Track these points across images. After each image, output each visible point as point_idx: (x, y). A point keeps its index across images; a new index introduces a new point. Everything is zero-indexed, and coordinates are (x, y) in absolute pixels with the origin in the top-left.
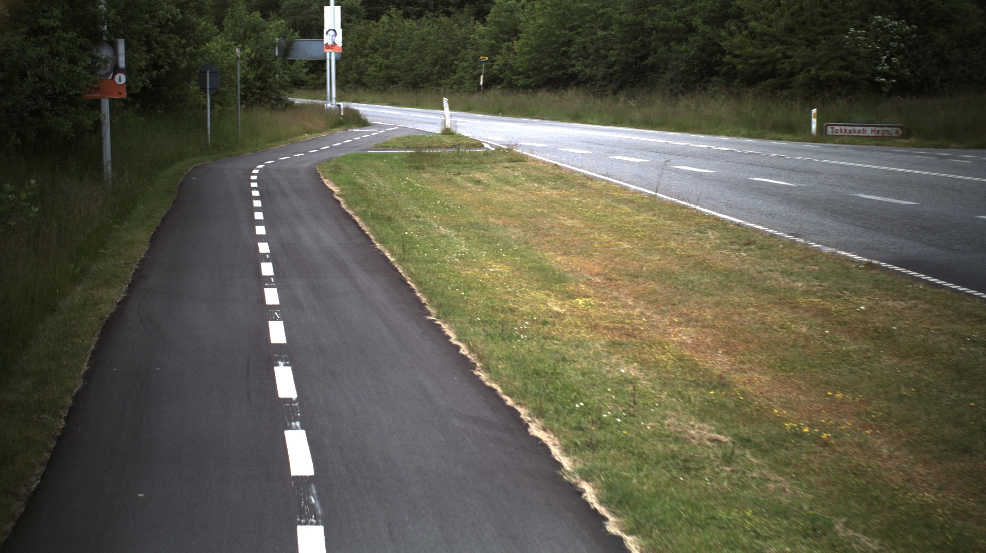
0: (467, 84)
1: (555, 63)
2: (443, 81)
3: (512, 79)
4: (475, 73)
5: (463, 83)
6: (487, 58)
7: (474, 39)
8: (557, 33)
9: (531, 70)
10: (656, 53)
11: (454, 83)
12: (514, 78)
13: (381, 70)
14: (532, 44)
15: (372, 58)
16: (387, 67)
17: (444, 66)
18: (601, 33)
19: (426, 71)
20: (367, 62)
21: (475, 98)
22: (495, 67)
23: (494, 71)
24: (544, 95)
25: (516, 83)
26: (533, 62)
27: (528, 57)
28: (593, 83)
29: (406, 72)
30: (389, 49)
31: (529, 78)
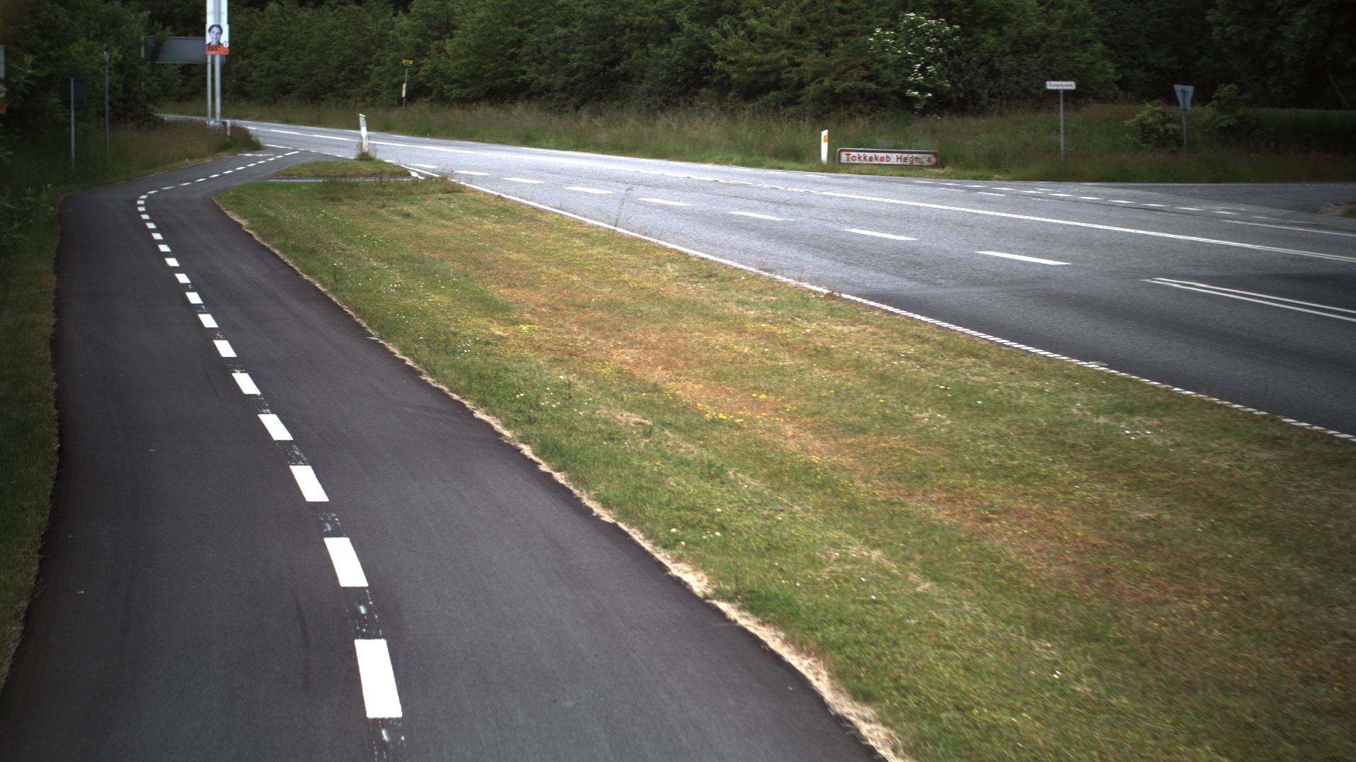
0: (384, 95)
1: (500, 69)
2: (352, 91)
3: (442, 88)
4: (395, 80)
5: (379, 94)
6: (411, 62)
7: (394, 37)
8: (503, 30)
9: (468, 77)
10: (630, 57)
11: (367, 94)
12: (446, 87)
13: (269, 75)
14: (470, 44)
15: (256, 59)
16: (277, 72)
17: (352, 71)
18: (560, 31)
19: (330, 77)
20: (250, 65)
21: (396, 114)
22: (422, 73)
23: (420, 79)
24: (484, 112)
25: (449, 94)
26: (471, 67)
27: (465, 60)
28: (550, 95)
29: (302, 78)
30: (280, 48)
31: (466, 88)
